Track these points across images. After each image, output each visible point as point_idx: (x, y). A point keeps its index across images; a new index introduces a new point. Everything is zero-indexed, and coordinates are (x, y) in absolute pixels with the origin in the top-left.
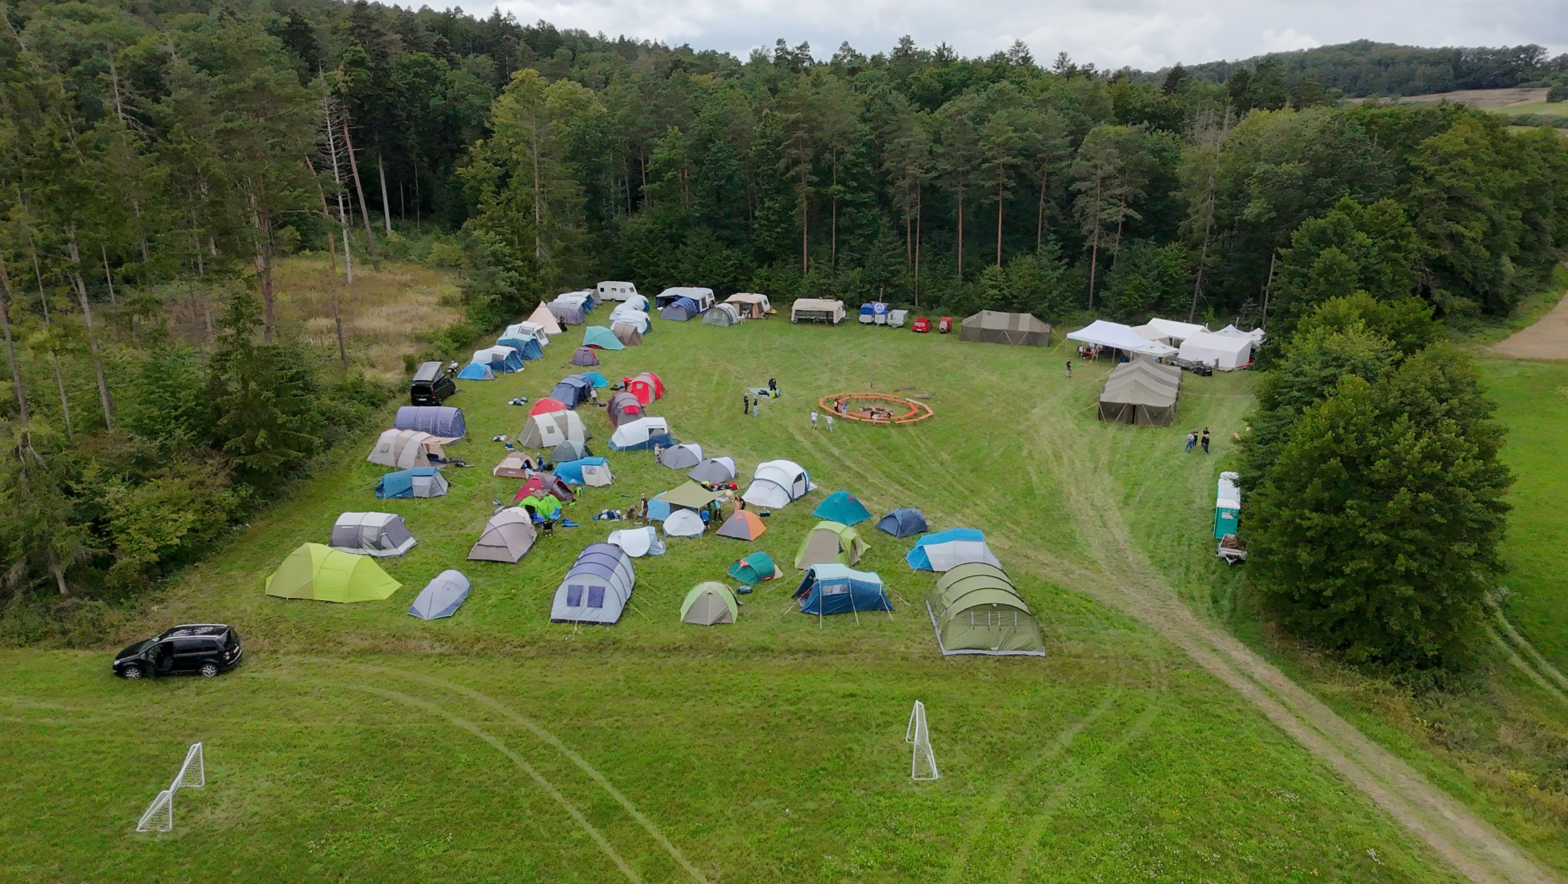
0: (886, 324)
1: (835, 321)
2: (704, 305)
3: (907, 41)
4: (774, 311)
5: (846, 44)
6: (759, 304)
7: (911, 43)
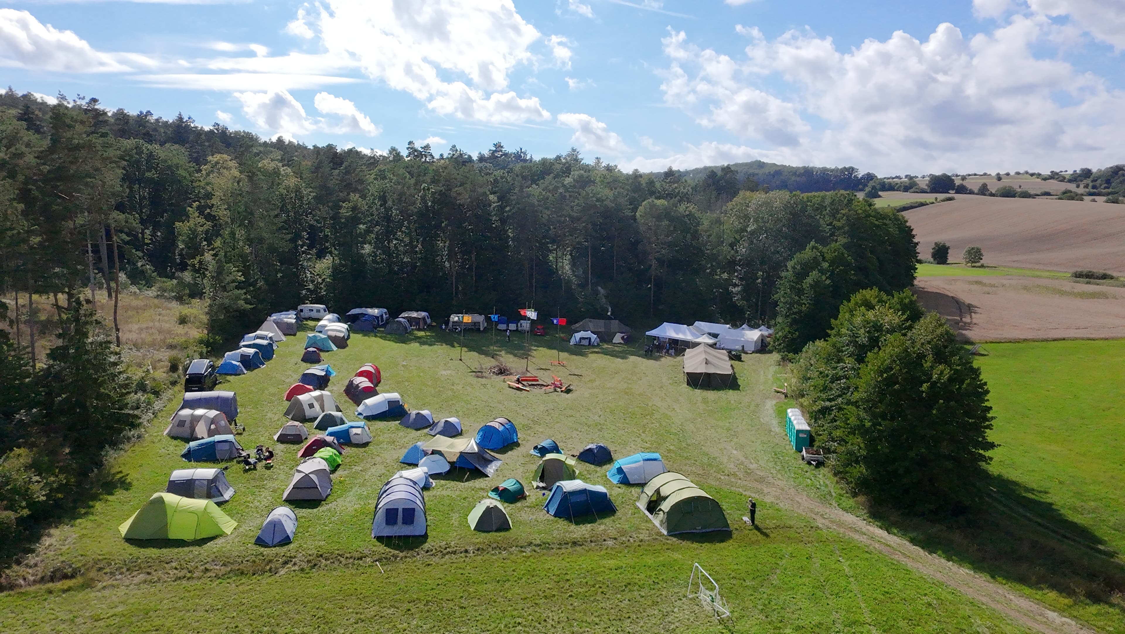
0: (517, 330)
1: (482, 329)
2: (382, 321)
3: (498, 146)
4: (434, 324)
5: (454, 146)
6: (424, 318)
7: (502, 147)
